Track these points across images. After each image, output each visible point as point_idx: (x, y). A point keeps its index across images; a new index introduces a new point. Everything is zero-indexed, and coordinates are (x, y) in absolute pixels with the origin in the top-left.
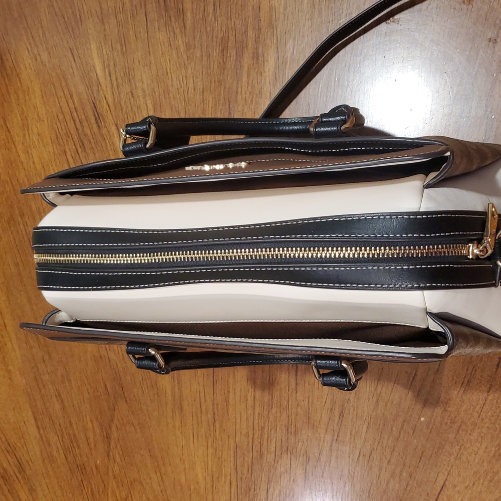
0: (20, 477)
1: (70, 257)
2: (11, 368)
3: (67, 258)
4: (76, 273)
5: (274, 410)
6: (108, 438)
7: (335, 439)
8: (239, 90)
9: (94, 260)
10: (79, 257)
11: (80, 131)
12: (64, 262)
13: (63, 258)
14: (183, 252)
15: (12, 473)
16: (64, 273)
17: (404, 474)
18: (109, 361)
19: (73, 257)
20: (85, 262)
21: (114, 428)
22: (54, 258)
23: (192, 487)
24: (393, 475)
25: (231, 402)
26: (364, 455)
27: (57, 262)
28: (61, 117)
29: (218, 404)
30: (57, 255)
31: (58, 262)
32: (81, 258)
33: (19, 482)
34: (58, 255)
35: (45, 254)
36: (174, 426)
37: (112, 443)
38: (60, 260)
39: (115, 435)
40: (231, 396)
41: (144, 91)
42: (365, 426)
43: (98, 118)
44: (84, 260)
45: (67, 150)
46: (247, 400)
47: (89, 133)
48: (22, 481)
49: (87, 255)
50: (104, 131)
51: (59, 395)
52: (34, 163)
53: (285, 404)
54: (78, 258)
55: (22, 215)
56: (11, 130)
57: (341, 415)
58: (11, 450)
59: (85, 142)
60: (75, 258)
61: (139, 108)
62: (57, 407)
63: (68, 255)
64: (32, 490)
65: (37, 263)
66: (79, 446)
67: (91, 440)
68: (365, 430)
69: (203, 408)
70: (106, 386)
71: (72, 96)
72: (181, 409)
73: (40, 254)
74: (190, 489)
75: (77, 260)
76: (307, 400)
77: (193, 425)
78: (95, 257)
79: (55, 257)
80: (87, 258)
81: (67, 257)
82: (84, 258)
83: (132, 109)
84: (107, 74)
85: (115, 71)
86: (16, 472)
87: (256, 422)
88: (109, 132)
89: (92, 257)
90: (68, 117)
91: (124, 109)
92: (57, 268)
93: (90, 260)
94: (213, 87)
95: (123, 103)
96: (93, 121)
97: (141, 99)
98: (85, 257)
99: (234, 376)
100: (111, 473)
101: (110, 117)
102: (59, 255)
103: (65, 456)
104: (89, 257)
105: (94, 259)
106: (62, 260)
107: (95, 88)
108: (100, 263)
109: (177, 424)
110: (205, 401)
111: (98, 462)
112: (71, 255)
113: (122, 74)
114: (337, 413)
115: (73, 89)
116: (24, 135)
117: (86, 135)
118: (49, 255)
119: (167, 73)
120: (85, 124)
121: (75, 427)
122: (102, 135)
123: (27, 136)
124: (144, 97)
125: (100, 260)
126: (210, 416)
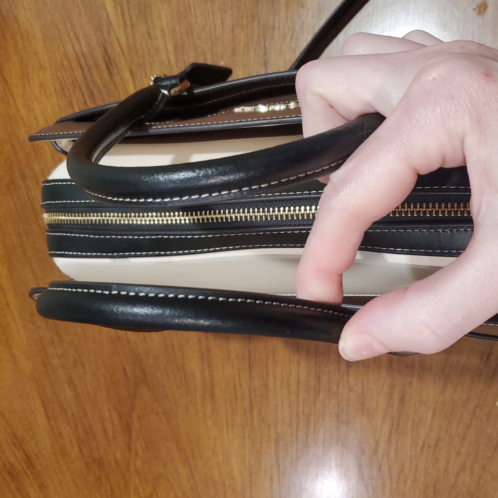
0: (29, 473)
1: (90, 216)
2: (15, 351)
3: (86, 218)
4: (97, 237)
5: (322, 396)
6: (128, 429)
7: (394, 428)
8: (277, 25)
9: (120, 220)
10: (101, 216)
11: (89, 79)
12: (83, 223)
13: (81, 218)
14: (234, 210)
15: (20, 468)
16: (83, 235)
17: (476, 467)
18: (129, 342)
19: (93, 216)
20: (110, 222)
21: (135, 418)
22: (70, 218)
23: (227, 483)
24: (463, 468)
25: (271, 386)
26: (429, 446)
27: (74, 223)
28: (66, 64)
29: (255, 389)
30: (73, 215)
31: (76, 223)
32: (104, 218)
33: (28, 477)
34: (75, 214)
35: (59, 212)
36: (205, 415)
37: (134, 434)
38: (77, 220)
39: (136, 425)
40: (271, 379)
41: (162, 31)
42: (430, 413)
43: (109, 63)
44: (107, 220)
45: (74, 102)
46: (289, 385)
47: (99, 81)
48: (31, 477)
49: (112, 214)
50: (117, 79)
51: (71, 382)
52: (36, 118)
53: (334, 388)
54: (100, 218)
55: (24, 178)
56: (9, 82)
57: (402, 400)
58: (18, 443)
59: (95, 91)
60: (96, 218)
61: (157, 50)
62: (69, 394)
63: (88, 214)
64: (42, 487)
65: (49, 225)
66: (95, 438)
67: (110, 431)
68: (429, 417)
69: (239, 393)
70: (124, 370)
71: (78, 39)
72: (213, 395)
73: (51, 212)
74: (225, 486)
75: (100, 220)
76: (361, 385)
77: (226, 413)
78: (122, 217)
79: (72, 216)
80: (111, 218)
81: (86, 216)
82: (108, 218)
83: (149, 51)
84: (119, 12)
85: (129, 9)
86: (24, 467)
87: (301, 409)
88: (122, 79)
89: (118, 216)
90: (74, 64)
91: (140, 53)
92: (74, 230)
93: (116, 220)
94: (244, 23)
95: (138, 45)
96: (103, 66)
97: (160, 40)
98: (110, 216)
99: (274, 356)
100: (132, 468)
101: (123, 63)
102: (77, 214)
103: (80, 448)
104: (114, 216)
105: (120, 218)
106: (81, 220)
107: (105, 29)
108: (129, 224)
109: (209, 411)
110: (241, 386)
111: (118, 455)
112: (92, 214)
113: (137, 11)
114: (396, 398)
115: (79, 31)
116: (24, 87)
117: (95, 84)
118: (63, 214)
119: (190, 8)
120: (94, 71)
121: (90, 416)
122: (114, 84)
123: (27, 86)
124: (163, 36)
125: (128, 220)
126: (246, 403)
